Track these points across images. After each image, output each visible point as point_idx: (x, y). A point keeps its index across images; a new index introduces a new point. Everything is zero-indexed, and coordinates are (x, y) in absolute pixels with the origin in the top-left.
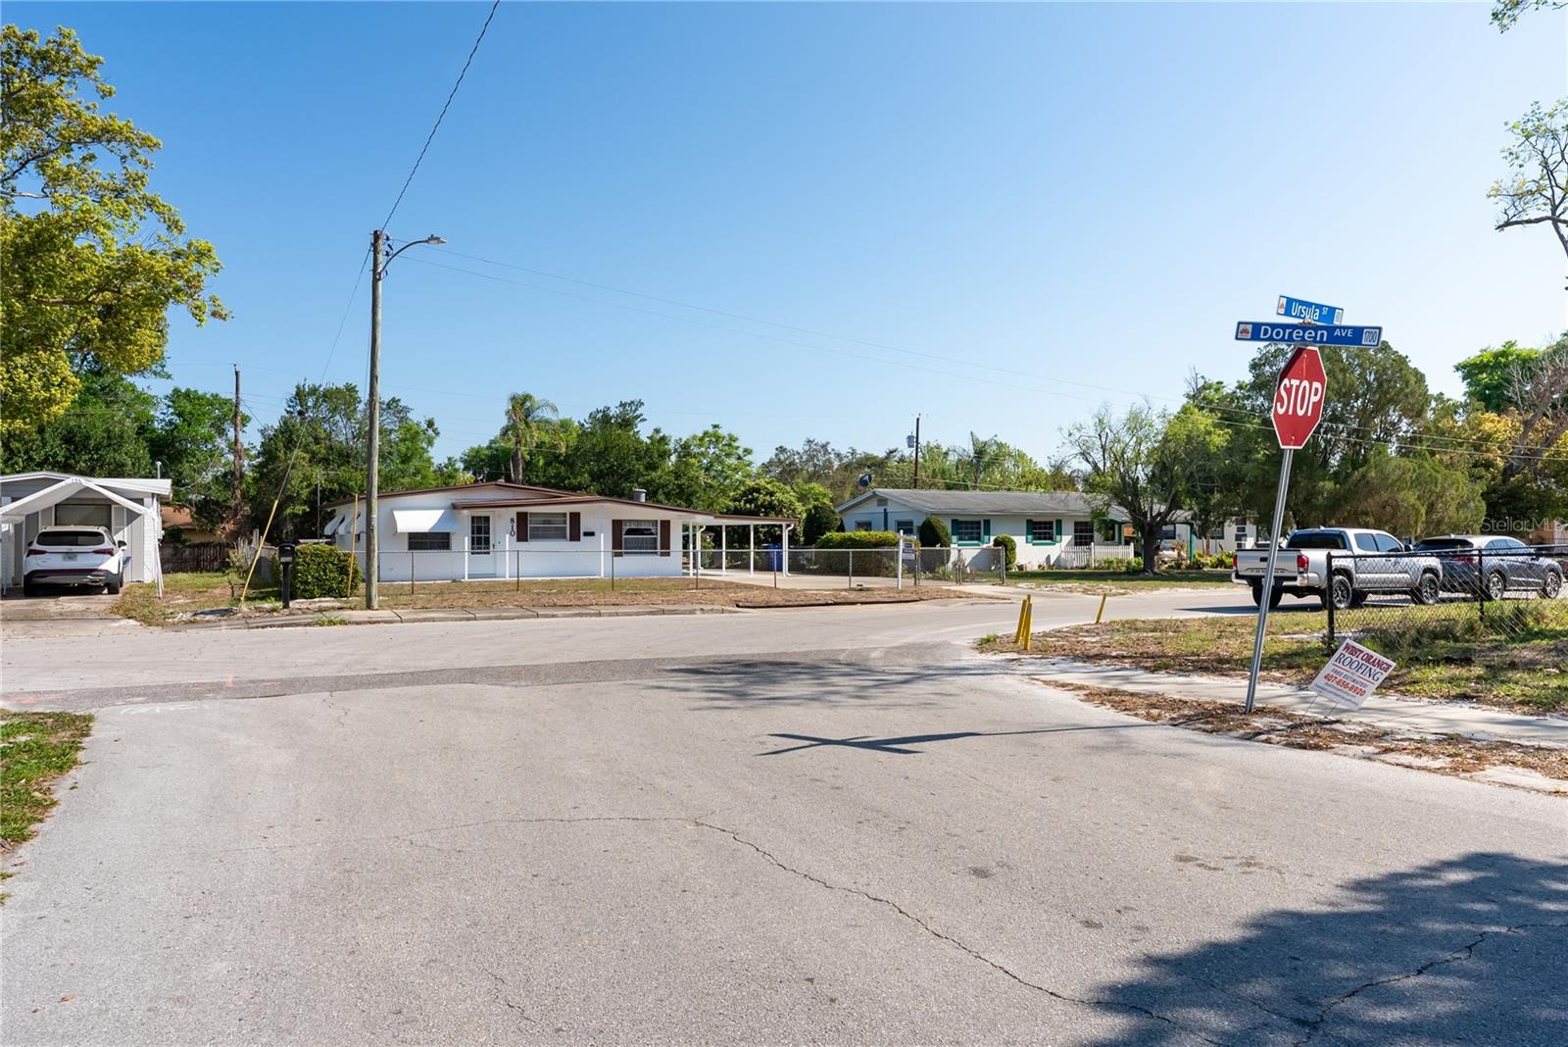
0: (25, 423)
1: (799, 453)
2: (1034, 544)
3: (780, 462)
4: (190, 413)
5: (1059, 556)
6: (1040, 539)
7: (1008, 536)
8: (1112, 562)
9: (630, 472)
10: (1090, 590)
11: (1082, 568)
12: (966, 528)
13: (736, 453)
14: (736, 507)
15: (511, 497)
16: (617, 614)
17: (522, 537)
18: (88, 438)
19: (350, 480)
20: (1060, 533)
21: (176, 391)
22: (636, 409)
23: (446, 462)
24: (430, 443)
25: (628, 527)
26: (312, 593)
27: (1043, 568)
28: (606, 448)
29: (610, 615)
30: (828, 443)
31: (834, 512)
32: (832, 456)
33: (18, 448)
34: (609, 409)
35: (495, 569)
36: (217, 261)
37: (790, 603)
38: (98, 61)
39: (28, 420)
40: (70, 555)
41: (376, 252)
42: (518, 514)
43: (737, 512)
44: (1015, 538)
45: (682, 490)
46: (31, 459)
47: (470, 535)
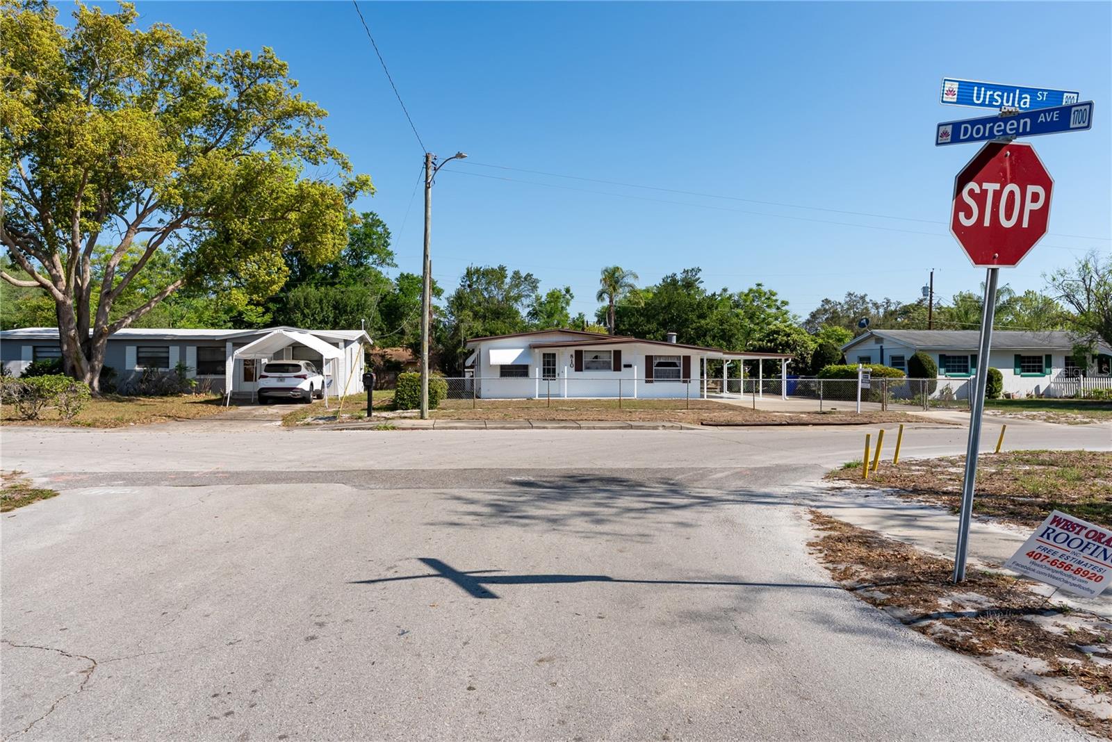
0: (259, 297)
1: (840, 304)
2: (1022, 376)
3: (826, 311)
4: (407, 289)
5: (1049, 387)
6: (1028, 371)
7: (994, 368)
8: (1102, 392)
9: (687, 320)
10: (1053, 419)
11: (1070, 398)
12: (959, 362)
13: (775, 305)
14: (760, 346)
15: (571, 340)
16: (594, 428)
17: (579, 368)
18: (346, 306)
19: (497, 329)
20: (1049, 365)
21: (402, 274)
22: (696, 274)
23: (578, 316)
24: (568, 304)
25: (658, 361)
26: (407, 406)
27: (1031, 397)
28: (670, 303)
29: (589, 428)
30: (866, 295)
31: (836, 349)
32: (870, 305)
33: (308, 313)
34: (675, 275)
35: (559, 391)
36: (372, 187)
37: (748, 423)
38: (285, 65)
39: (260, 295)
40: (281, 379)
41: (427, 168)
42: (576, 351)
43: (761, 350)
44: (1002, 371)
45: (725, 334)
46: (315, 319)
47: (542, 367)
